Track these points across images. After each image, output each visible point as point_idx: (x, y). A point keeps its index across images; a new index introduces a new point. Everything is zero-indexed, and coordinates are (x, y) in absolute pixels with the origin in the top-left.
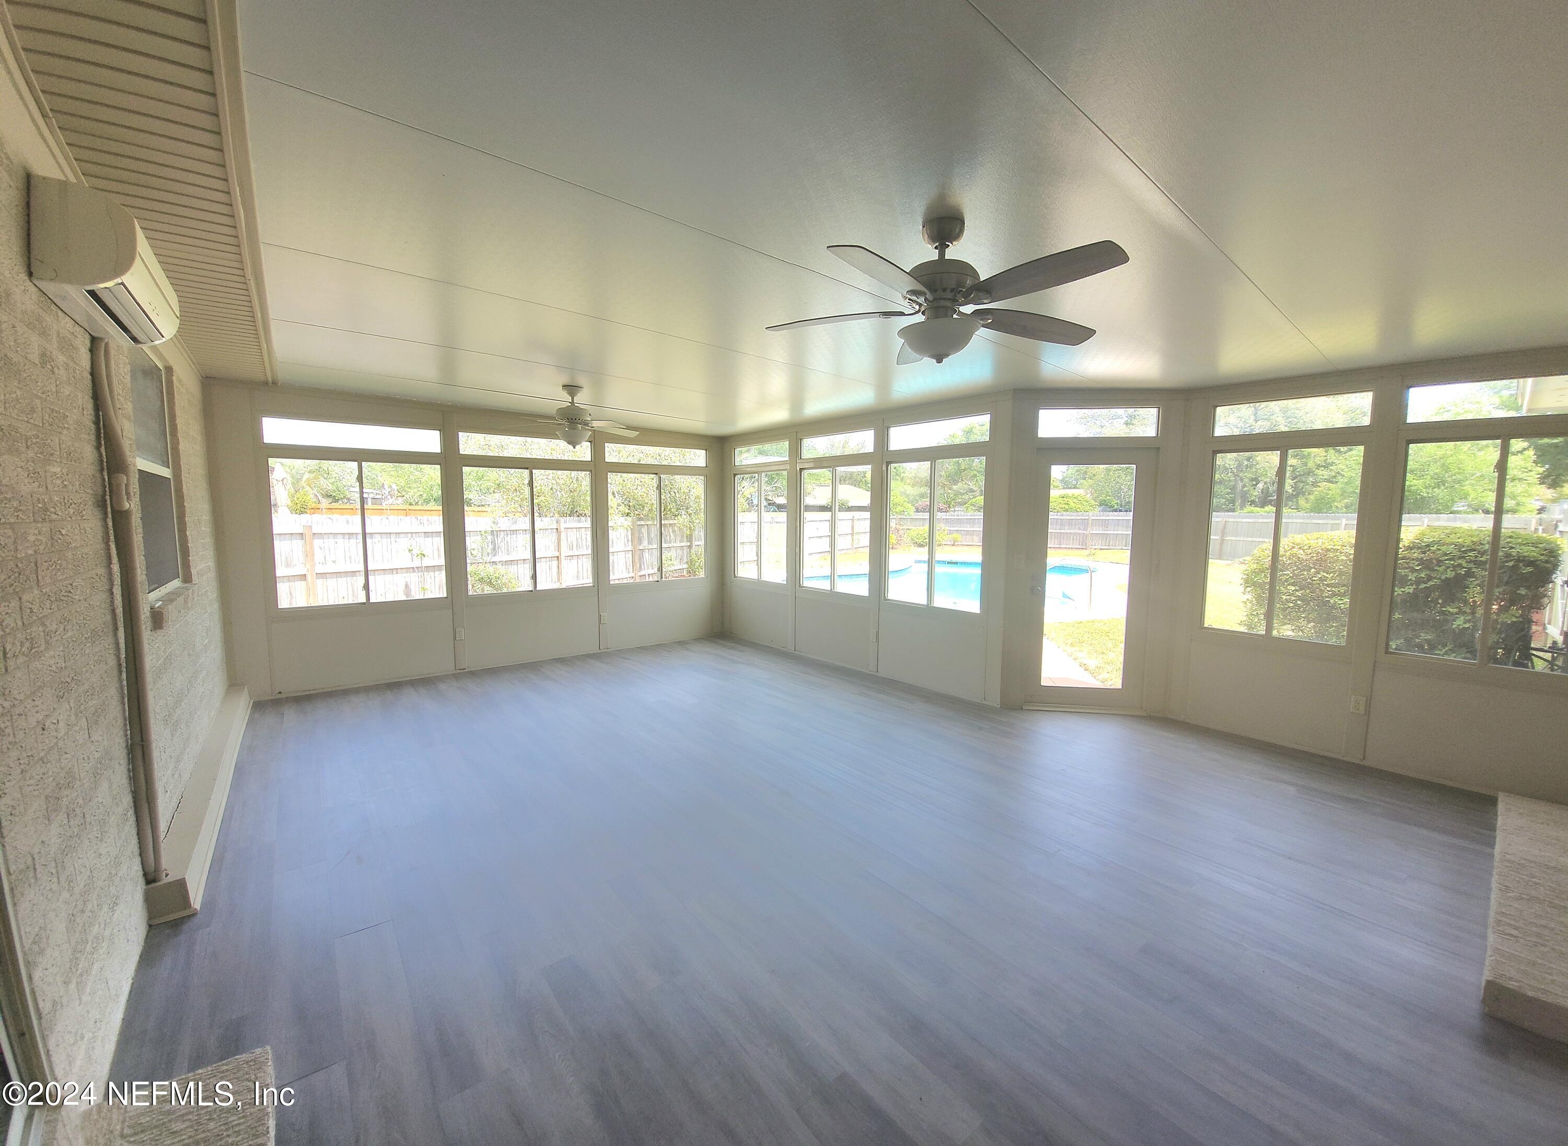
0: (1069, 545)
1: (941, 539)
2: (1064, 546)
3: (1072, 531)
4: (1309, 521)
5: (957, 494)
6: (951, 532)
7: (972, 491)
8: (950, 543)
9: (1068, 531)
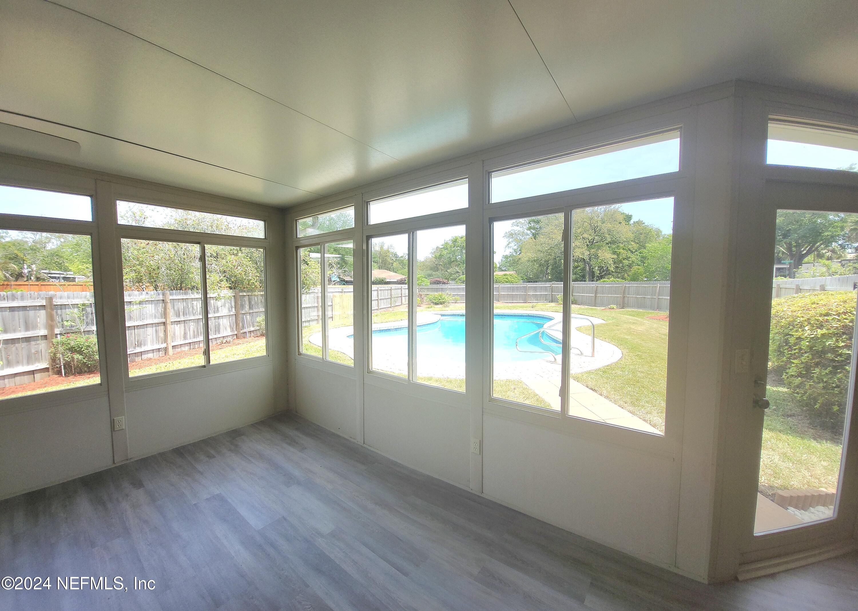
0: (517, 300)
1: (449, 300)
2: (515, 301)
3: (519, 293)
4: (640, 285)
5: (451, 274)
6: (454, 295)
7: (458, 272)
8: (453, 302)
9: (517, 293)
